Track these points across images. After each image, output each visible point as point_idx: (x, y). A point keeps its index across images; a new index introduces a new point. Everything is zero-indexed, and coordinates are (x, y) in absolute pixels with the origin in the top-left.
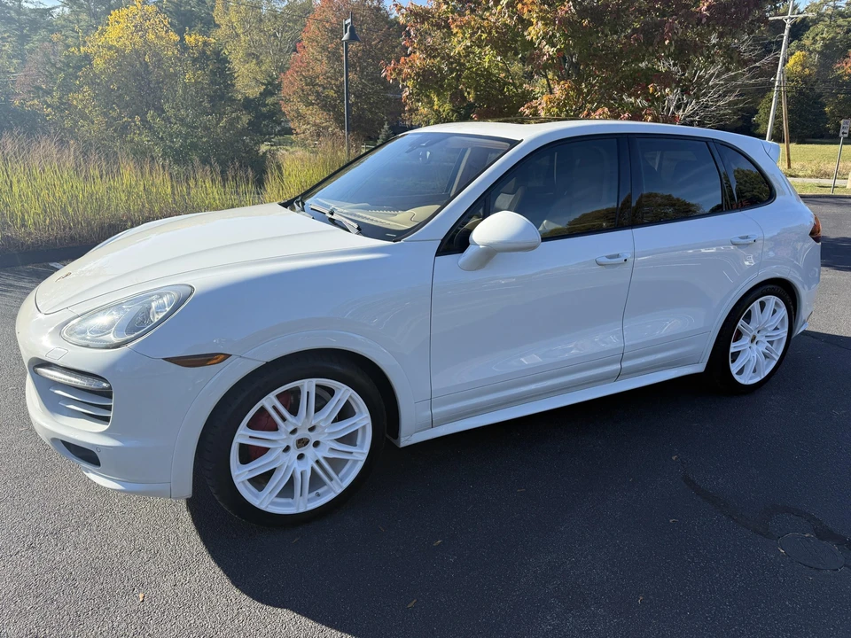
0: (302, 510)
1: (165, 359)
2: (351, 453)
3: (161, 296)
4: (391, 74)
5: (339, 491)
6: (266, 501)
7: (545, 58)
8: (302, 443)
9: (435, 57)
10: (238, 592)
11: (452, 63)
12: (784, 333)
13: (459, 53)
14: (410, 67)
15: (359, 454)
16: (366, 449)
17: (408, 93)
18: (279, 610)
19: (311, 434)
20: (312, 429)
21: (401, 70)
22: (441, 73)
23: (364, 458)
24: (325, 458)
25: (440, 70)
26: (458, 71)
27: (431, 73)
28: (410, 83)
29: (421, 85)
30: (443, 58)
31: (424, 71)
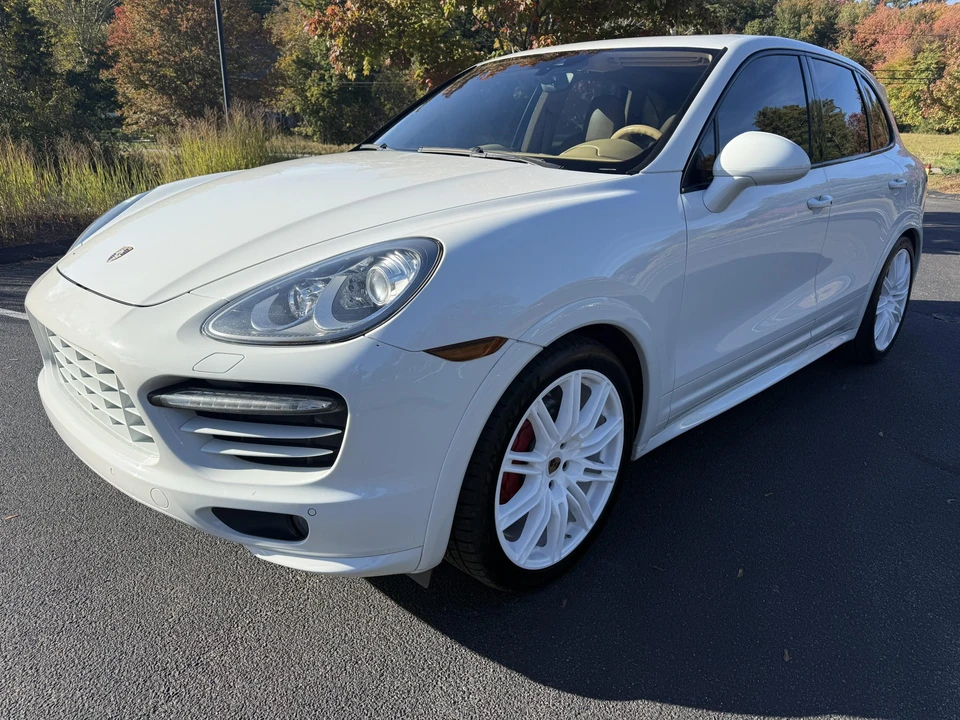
0: (557, 560)
1: (428, 351)
2: (599, 472)
3: (377, 258)
4: (316, 28)
5: (590, 526)
6: (523, 554)
7: (522, 8)
8: (554, 465)
9: (372, 7)
10: (554, 693)
11: (393, 17)
12: (905, 292)
13: (402, 4)
14: (342, 20)
15: (610, 473)
16: (616, 466)
17: (338, 53)
18: (633, 704)
19: (563, 451)
20: (562, 446)
21: (328, 24)
22: (380, 28)
23: (613, 477)
24: (578, 483)
25: (377, 23)
26: (400, 25)
27: (370, 28)
28: (339, 41)
29: (356, 42)
30: (381, 9)
31: (359, 25)
